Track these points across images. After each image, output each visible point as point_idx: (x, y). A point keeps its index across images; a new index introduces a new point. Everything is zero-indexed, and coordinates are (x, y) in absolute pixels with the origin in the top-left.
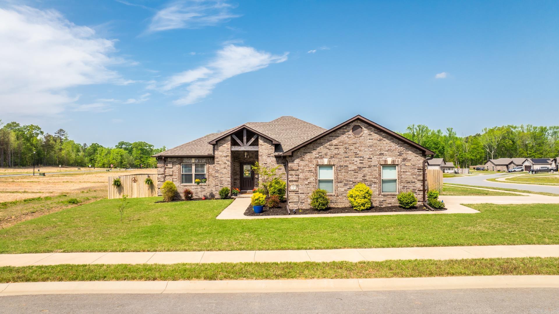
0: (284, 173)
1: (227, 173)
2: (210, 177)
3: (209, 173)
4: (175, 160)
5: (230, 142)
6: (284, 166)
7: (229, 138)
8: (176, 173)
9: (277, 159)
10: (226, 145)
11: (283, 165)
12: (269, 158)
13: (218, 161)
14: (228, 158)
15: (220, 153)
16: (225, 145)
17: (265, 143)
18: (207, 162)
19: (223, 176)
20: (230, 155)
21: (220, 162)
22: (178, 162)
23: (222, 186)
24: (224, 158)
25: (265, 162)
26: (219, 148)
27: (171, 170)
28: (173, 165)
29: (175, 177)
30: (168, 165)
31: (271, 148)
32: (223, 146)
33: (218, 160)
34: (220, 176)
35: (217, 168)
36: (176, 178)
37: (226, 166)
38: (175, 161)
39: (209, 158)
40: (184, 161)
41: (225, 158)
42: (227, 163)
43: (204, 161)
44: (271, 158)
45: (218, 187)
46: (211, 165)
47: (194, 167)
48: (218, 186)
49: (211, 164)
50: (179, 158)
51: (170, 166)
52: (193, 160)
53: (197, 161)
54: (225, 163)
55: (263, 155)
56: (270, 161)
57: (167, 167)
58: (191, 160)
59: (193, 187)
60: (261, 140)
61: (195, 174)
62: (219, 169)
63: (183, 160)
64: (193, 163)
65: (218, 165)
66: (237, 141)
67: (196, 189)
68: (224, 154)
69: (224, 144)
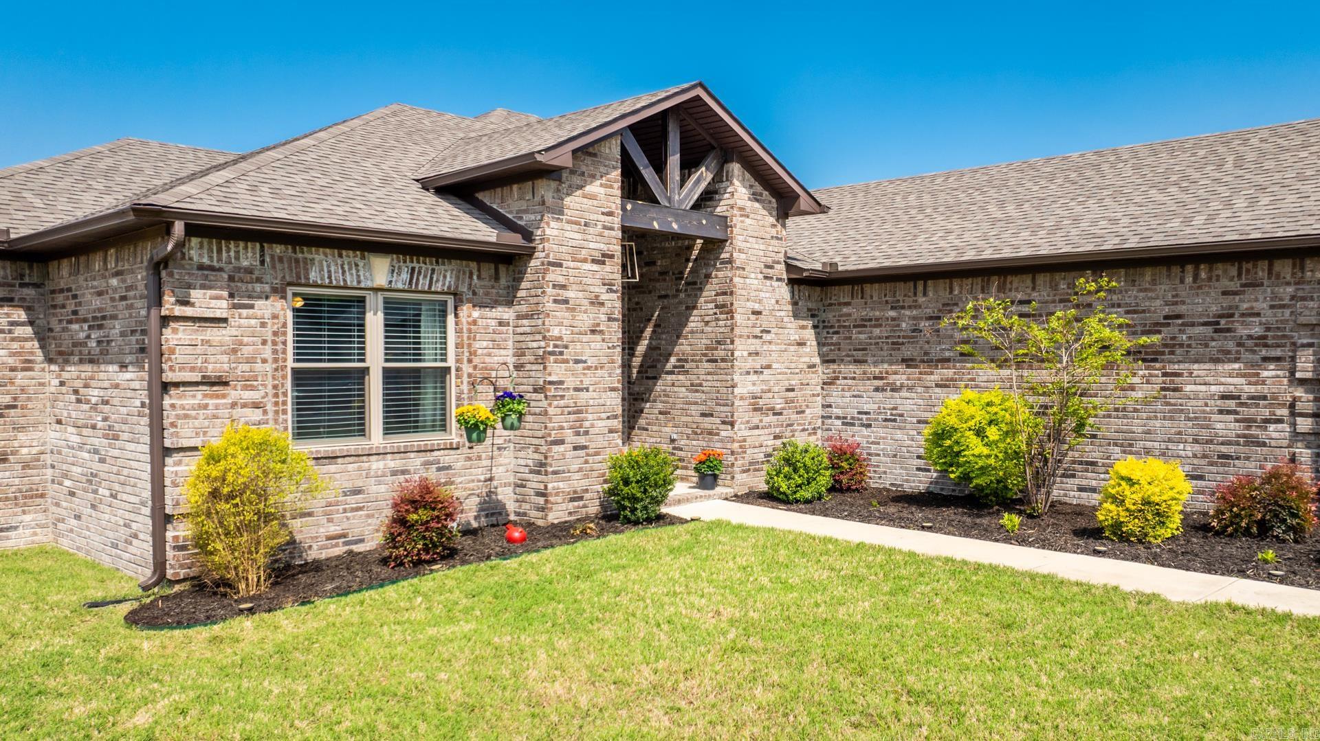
0: (814, 366)
1: (604, 359)
2: (479, 388)
3: (476, 360)
4: (248, 256)
5: (616, 174)
6: (815, 327)
7: (613, 150)
8: (259, 366)
9: (793, 293)
10: (602, 190)
11: (810, 323)
12: (768, 282)
13: (563, 287)
14: (608, 268)
15: (573, 235)
16: (594, 188)
17: (757, 205)
18: (464, 288)
19: (587, 382)
20: (617, 249)
21: (570, 294)
22: (273, 277)
23: (582, 440)
24: (588, 266)
25: (757, 307)
26: (568, 201)
27: (214, 334)
28: (231, 296)
29: (248, 395)
30: (196, 295)
31: (773, 232)
32: (588, 189)
33: (561, 280)
34: (570, 382)
35: (555, 332)
36: (256, 406)
37: (604, 317)
38: (249, 271)
39: (473, 265)
40: (313, 276)
41: (595, 267)
42: (604, 297)
43: (445, 277)
44: (775, 284)
45: (561, 448)
46: (487, 312)
47: (375, 322)
48: (562, 442)
49: (482, 306)
50: (278, 249)
51: (207, 301)
52: (380, 271)
53: (405, 276)
54: (597, 302)
55: (748, 268)
56: (773, 301)
57: (188, 311)
58: (368, 267)
59: (377, 465)
60: (743, 181)
61: (385, 370)
62: (565, 333)
63: (308, 263)
64: (376, 290)
65: (561, 313)
66: (643, 172)
67: (394, 473)
68: (592, 245)
69: (593, 177)
